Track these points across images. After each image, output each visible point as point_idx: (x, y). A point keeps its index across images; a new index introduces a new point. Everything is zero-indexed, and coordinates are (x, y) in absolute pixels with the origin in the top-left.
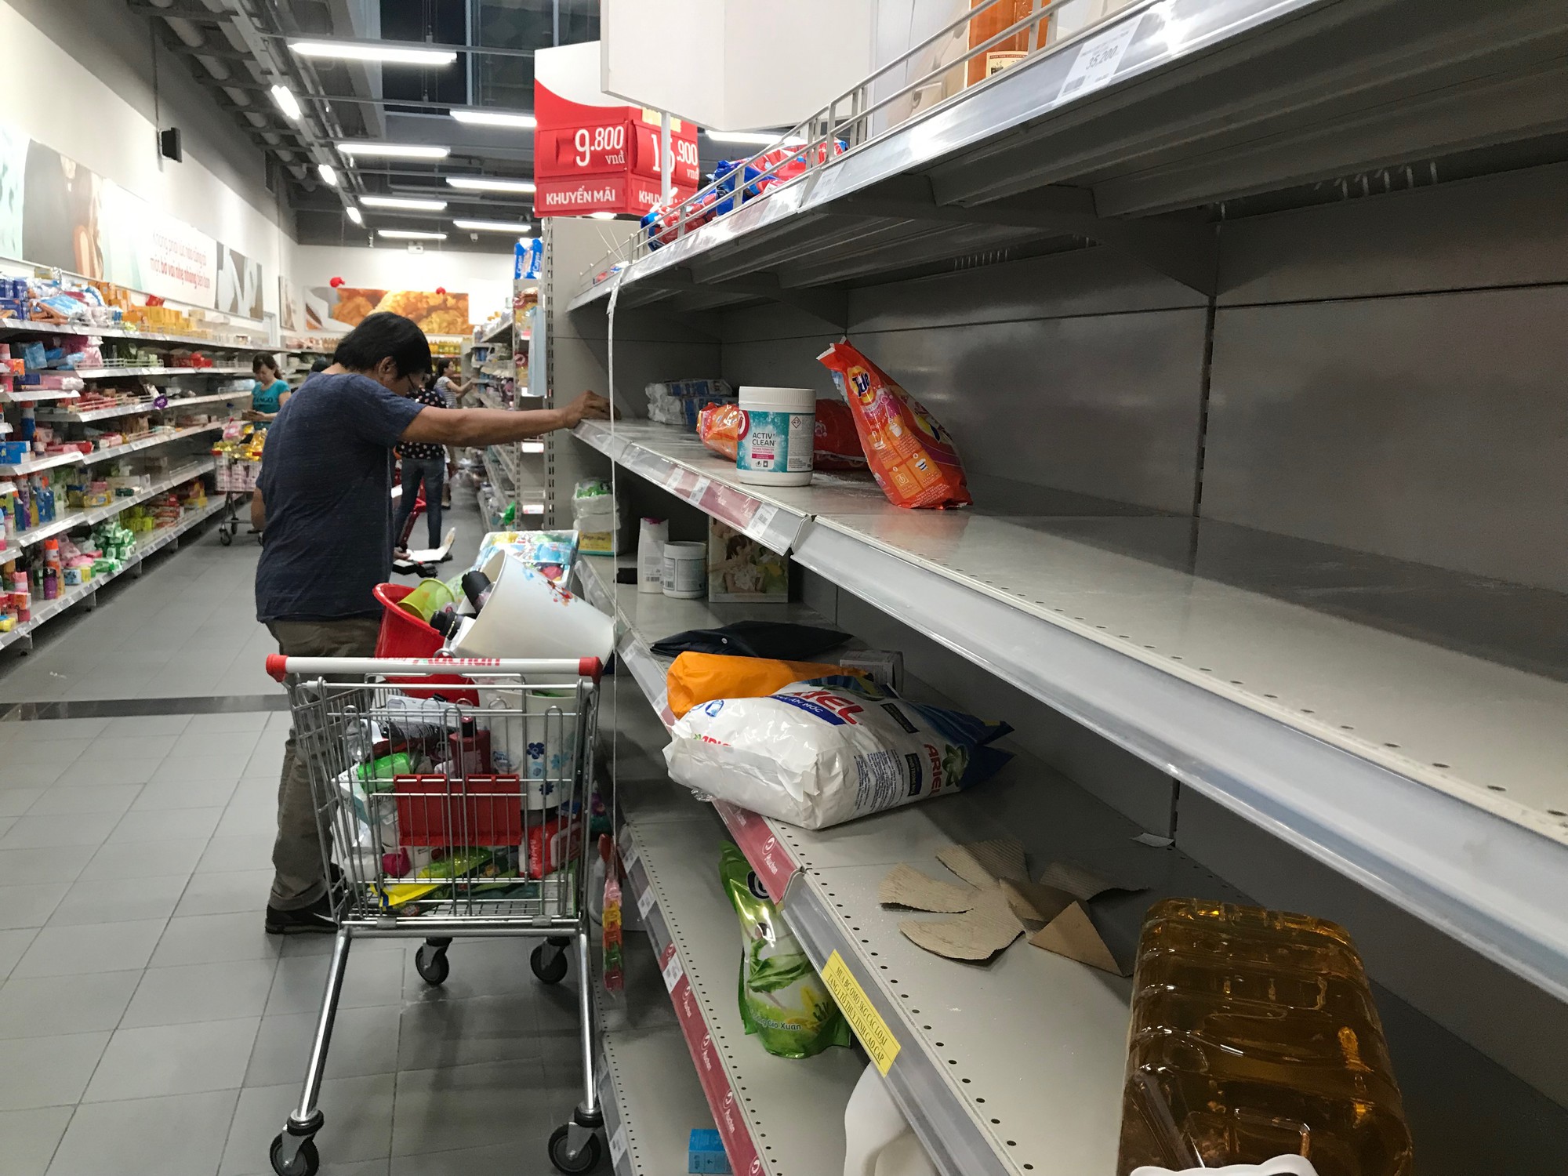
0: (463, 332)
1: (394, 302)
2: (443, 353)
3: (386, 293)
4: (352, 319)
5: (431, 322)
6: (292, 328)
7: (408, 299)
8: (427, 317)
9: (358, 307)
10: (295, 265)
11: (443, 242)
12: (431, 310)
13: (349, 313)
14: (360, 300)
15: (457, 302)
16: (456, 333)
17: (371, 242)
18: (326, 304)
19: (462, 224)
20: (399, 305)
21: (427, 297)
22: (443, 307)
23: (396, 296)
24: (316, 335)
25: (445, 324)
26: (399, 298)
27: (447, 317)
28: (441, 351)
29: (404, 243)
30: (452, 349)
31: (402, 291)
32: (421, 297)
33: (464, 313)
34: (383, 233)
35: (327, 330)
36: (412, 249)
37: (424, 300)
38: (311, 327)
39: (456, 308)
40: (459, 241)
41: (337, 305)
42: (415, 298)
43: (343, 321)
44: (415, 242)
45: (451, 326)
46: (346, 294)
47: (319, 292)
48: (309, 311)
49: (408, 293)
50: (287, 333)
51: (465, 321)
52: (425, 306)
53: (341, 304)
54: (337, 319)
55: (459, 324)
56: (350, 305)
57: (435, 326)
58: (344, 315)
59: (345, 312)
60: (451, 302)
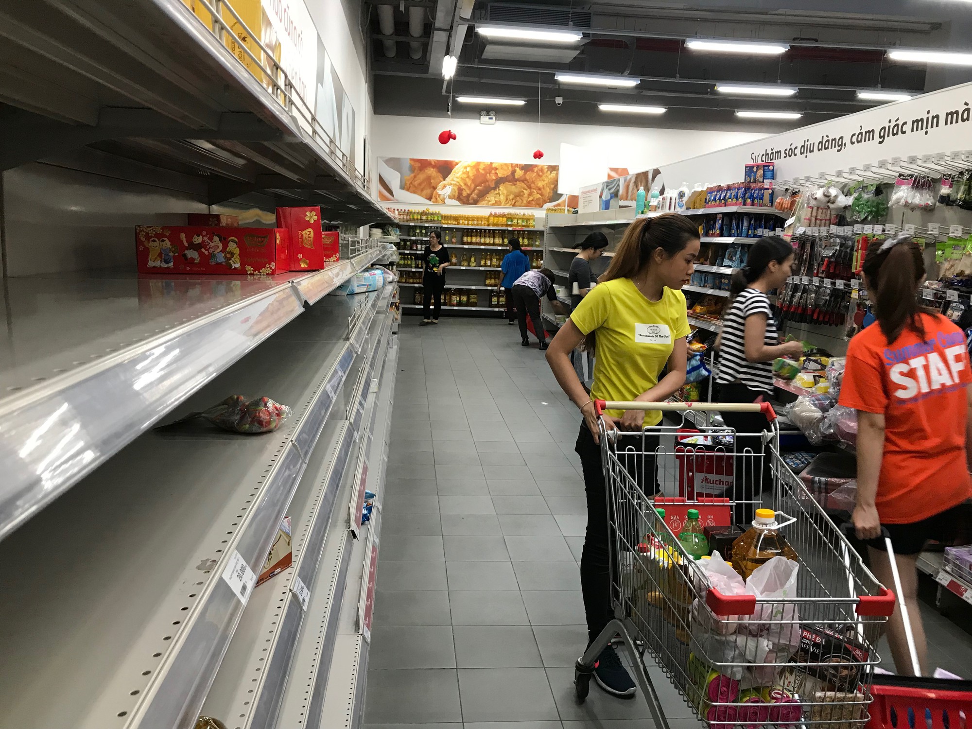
1: (464, 173)
2: (511, 226)
3: (457, 164)
4: (422, 190)
5: (499, 194)
7: (478, 170)
8: (494, 189)
9: (429, 178)
10: (373, 129)
11: (522, 110)
12: (499, 181)
13: (420, 184)
14: (431, 171)
15: (525, 173)
17: (450, 108)
18: (398, 175)
20: (468, 177)
21: (496, 169)
22: (512, 180)
23: (466, 168)
24: (391, 206)
25: (511, 197)
26: (468, 169)
27: (514, 189)
28: (509, 223)
30: (520, 221)
31: (472, 161)
32: (490, 168)
34: (462, 99)
35: (397, 202)
36: (485, 119)
37: (493, 172)
38: (383, 197)
39: (523, 180)
41: (409, 176)
42: (484, 169)
43: (414, 192)
44: (488, 110)
45: (518, 198)
46: (418, 165)
47: (394, 163)
48: (382, 180)
49: (478, 163)
52: (494, 178)
53: (412, 175)
54: (408, 190)
55: (526, 195)
56: (422, 177)
57: (502, 198)
58: (414, 186)
59: (416, 183)
60: (519, 173)
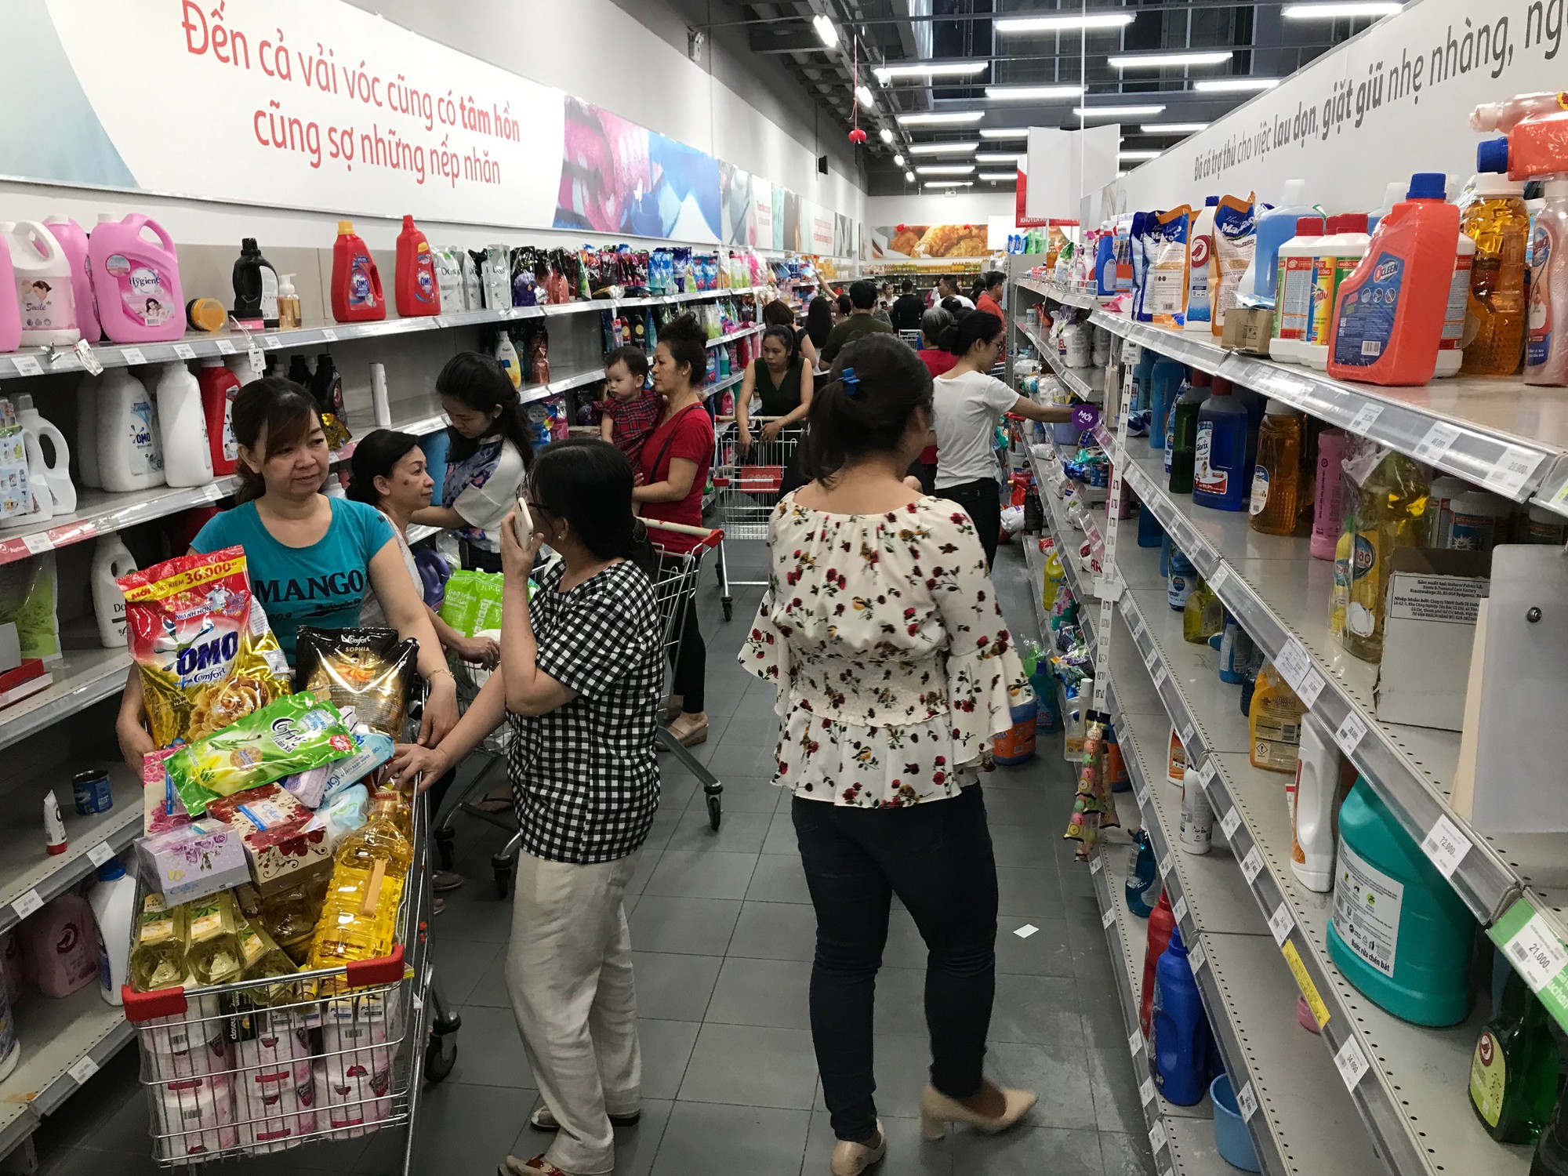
0: (983, 254)
1: (934, 234)
3: (928, 228)
4: (903, 249)
6: (864, 259)
7: (944, 232)
8: (957, 244)
9: (908, 240)
10: (868, 212)
11: (971, 187)
12: (960, 239)
13: (902, 245)
14: (910, 235)
15: (979, 231)
16: (977, 256)
17: (920, 192)
18: (886, 239)
19: (983, 177)
20: (937, 237)
21: (958, 229)
22: (970, 237)
23: (935, 230)
24: (880, 262)
25: (969, 250)
26: (937, 231)
27: (972, 244)
28: (966, 269)
29: (942, 190)
31: (939, 225)
32: (953, 229)
33: (984, 240)
34: (928, 185)
35: (886, 258)
36: (948, 193)
37: (955, 232)
38: (876, 256)
39: (978, 237)
40: (981, 187)
41: (894, 239)
42: (948, 230)
43: (898, 251)
44: (950, 189)
45: (975, 251)
46: (900, 230)
47: (883, 231)
48: (874, 244)
49: (944, 227)
50: (862, 263)
51: (985, 246)
52: (956, 236)
53: (896, 238)
54: (893, 249)
55: (980, 248)
56: (903, 239)
57: (963, 251)
58: (898, 246)
59: (899, 244)
60: (975, 232)
